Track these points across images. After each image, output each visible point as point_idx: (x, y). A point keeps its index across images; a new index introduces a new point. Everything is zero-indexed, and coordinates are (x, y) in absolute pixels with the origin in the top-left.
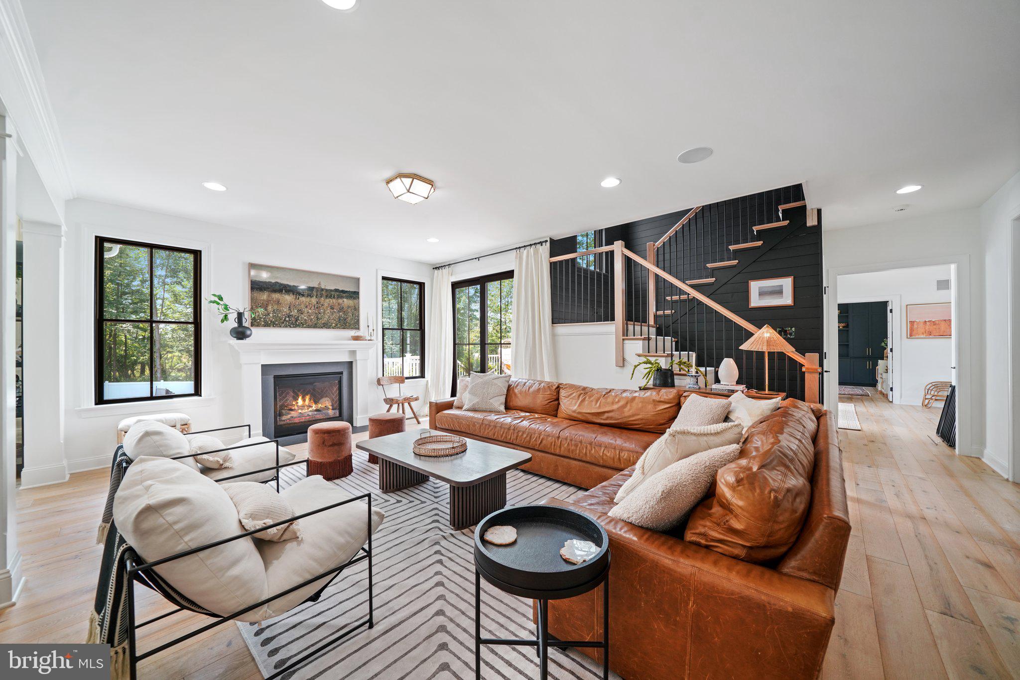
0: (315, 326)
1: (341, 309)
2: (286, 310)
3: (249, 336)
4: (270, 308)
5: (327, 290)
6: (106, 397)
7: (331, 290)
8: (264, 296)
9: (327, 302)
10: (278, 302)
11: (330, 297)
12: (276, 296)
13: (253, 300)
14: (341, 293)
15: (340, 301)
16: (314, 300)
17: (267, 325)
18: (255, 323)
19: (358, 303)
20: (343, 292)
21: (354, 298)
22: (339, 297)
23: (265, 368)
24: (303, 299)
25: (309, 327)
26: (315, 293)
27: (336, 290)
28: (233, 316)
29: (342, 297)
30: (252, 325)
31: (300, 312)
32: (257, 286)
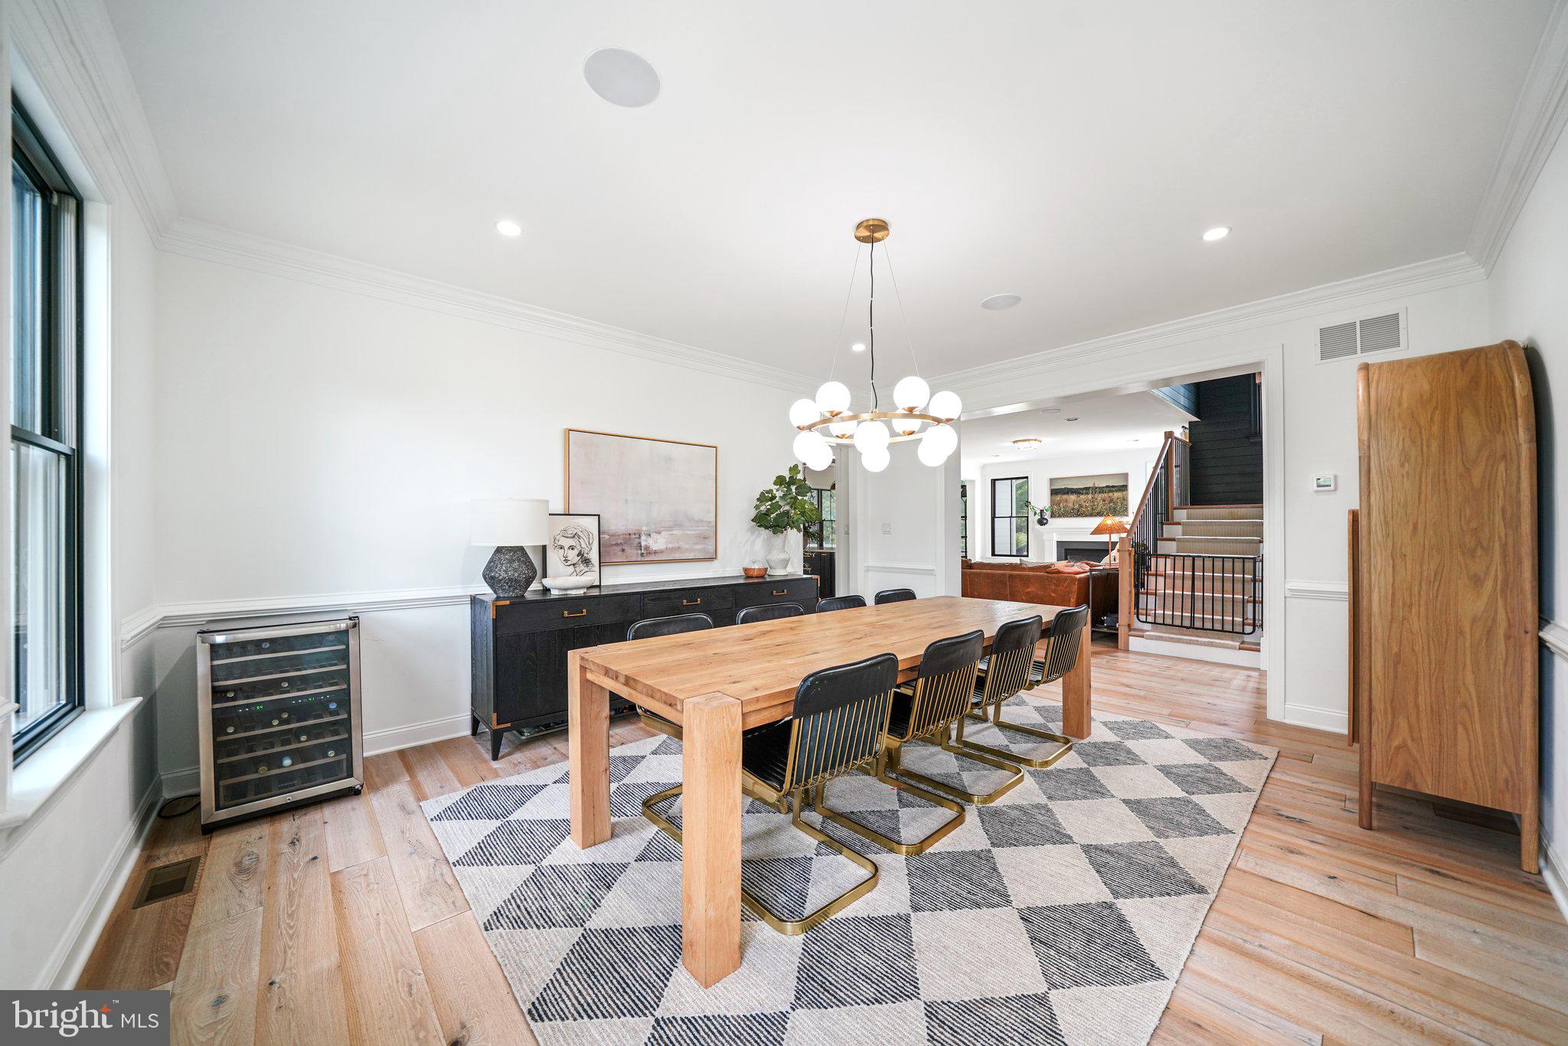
0: (1091, 515)
1: (1111, 501)
2: (1071, 505)
3: (1045, 524)
4: (1061, 505)
5: (1099, 488)
6: (996, 553)
7: (1103, 487)
8: (1058, 498)
9: (1100, 497)
10: (1066, 501)
11: (1102, 493)
12: (1065, 497)
13: (1053, 502)
14: (1111, 489)
15: (1111, 494)
16: (1090, 496)
17: (1060, 516)
18: (1053, 516)
19: (1127, 494)
20: (1113, 487)
21: (1123, 491)
22: (1109, 491)
23: (1058, 542)
24: (1082, 497)
25: (1086, 516)
26: (1091, 491)
27: (1107, 487)
28: (1038, 512)
29: (1112, 491)
30: (1052, 517)
31: (1081, 506)
32: (1054, 492)
